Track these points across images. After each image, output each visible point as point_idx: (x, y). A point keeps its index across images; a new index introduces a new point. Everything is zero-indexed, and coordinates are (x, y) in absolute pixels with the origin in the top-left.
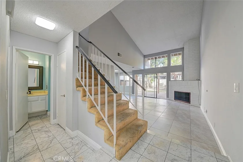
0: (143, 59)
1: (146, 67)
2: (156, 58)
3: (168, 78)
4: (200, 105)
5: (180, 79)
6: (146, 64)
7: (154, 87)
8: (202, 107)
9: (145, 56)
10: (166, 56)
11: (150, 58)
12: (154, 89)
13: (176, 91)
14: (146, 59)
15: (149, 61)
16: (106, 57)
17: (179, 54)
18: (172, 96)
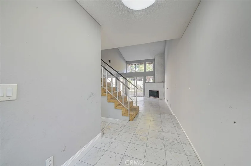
0: (125, 64)
1: (128, 72)
2: (135, 64)
3: (145, 80)
4: (164, 98)
5: (152, 82)
6: (128, 69)
7: (131, 88)
8: (165, 100)
9: (127, 62)
10: (143, 64)
11: (131, 64)
12: (132, 90)
13: (150, 90)
14: (128, 65)
15: (130, 66)
16: (108, 66)
17: (152, 63)
18: (147, 93)
